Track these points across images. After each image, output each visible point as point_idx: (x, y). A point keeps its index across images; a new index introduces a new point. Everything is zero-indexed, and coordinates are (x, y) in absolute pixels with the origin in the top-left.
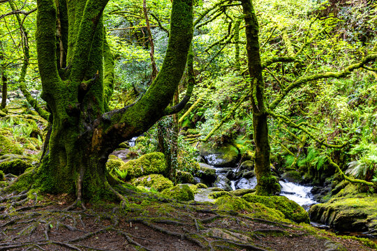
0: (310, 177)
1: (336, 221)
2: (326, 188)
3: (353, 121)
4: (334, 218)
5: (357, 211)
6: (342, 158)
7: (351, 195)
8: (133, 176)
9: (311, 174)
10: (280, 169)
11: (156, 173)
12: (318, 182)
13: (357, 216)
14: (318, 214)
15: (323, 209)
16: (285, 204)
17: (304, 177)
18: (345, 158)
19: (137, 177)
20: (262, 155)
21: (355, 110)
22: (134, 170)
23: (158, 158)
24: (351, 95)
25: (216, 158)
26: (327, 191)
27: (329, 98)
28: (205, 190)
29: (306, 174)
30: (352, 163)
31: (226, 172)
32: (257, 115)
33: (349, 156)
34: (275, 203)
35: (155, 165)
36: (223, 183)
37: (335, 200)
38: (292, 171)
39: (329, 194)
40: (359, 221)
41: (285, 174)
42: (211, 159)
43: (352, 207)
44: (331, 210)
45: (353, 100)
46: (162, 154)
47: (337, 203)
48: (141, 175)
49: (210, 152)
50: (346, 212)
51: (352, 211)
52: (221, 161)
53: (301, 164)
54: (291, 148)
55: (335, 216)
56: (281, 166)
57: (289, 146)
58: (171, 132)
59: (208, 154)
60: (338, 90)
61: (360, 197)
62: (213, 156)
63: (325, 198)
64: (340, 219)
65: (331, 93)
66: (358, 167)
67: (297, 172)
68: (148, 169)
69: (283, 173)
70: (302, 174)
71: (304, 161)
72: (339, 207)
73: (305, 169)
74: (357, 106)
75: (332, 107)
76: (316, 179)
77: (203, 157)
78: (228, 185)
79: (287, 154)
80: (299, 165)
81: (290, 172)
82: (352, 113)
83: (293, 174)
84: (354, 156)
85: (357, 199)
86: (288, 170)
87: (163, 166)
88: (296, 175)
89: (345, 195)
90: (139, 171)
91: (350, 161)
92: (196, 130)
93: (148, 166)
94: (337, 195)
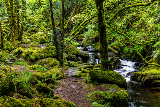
0: (135, 57)
1: (145, 81)
2: (142, 63)
3: (156, 30)
4: (144, 79)
5: (155, 76)
6: (150, 49)
7: (153, 68)
8: (38, 58)
9: (135, 56)
10: (121, 54)
11: (51, 57)
12: (138, 60)
13: (155, 79)
14: (136, 77)
15: (138, 75)
16: (114, 75)
17: (132, 57)
18: (151, 49)
19: (41, 59)
20: (103, 49)
21: (157, 25)
22: (40, 55)
23: (52, 49)
24: (156, 17)
25: (92, 48)
26: (142, 65)
27: (144, 18)
28: (81, 64)
29: (133, 56)
30: (154, 51)
31: (94, 55)
32: (100, 26)
33: (153, 47)
34: (108, 74)
35: (51, 53)
36: (92, 60)
37: (145, 70)
38: (127, 55)
39: (143, 66)
40: (156, 81)
41: (123, 56)
42: (89, 48)
43: (153, 74)
44: (142, 76)
45: (157, 20)
46: (55, 47)
47: (146, 72)
48: (43, 58)
49: (89, 45)
50: (150, 76)
51: (153, 76)
52: (93, 49)
53: (131, 51)
54: (127, 43)
55: (144, 78)
56: (121, 52)
57: (126, 42)
58: (60, 36)
59: (88, 46)
60: (150, 15)
61: (158, 69)
62: (90, 47)
63: (141, 68)
64: (146, 80)
65: (145, 16)
66: (157, 54)
67: (129, 55)
68: (47, 55)
69: (122, 55)
70: (131, 56)
71: (132, 50)
72: (146, 74)
73: (133, 54)
74: (158, 23)
75: (146, 23)
76: (138, 59)
77: (85, 47)
78: (94, 62)
79: (124, 47)
80: (130, 51)
81: (125, 55)
82: (156, 26)
83: (127, 56)
84: (156, 48)
85: (156, 70)
86: (125, 54)
87: (55, 53)
88: (128, 56)
89: (150, 67)
90: (42, 56)
91: (154, 50)
92: (83, 35)
93: (47, 53)
94: (147, 67)
